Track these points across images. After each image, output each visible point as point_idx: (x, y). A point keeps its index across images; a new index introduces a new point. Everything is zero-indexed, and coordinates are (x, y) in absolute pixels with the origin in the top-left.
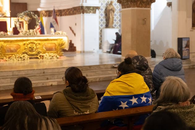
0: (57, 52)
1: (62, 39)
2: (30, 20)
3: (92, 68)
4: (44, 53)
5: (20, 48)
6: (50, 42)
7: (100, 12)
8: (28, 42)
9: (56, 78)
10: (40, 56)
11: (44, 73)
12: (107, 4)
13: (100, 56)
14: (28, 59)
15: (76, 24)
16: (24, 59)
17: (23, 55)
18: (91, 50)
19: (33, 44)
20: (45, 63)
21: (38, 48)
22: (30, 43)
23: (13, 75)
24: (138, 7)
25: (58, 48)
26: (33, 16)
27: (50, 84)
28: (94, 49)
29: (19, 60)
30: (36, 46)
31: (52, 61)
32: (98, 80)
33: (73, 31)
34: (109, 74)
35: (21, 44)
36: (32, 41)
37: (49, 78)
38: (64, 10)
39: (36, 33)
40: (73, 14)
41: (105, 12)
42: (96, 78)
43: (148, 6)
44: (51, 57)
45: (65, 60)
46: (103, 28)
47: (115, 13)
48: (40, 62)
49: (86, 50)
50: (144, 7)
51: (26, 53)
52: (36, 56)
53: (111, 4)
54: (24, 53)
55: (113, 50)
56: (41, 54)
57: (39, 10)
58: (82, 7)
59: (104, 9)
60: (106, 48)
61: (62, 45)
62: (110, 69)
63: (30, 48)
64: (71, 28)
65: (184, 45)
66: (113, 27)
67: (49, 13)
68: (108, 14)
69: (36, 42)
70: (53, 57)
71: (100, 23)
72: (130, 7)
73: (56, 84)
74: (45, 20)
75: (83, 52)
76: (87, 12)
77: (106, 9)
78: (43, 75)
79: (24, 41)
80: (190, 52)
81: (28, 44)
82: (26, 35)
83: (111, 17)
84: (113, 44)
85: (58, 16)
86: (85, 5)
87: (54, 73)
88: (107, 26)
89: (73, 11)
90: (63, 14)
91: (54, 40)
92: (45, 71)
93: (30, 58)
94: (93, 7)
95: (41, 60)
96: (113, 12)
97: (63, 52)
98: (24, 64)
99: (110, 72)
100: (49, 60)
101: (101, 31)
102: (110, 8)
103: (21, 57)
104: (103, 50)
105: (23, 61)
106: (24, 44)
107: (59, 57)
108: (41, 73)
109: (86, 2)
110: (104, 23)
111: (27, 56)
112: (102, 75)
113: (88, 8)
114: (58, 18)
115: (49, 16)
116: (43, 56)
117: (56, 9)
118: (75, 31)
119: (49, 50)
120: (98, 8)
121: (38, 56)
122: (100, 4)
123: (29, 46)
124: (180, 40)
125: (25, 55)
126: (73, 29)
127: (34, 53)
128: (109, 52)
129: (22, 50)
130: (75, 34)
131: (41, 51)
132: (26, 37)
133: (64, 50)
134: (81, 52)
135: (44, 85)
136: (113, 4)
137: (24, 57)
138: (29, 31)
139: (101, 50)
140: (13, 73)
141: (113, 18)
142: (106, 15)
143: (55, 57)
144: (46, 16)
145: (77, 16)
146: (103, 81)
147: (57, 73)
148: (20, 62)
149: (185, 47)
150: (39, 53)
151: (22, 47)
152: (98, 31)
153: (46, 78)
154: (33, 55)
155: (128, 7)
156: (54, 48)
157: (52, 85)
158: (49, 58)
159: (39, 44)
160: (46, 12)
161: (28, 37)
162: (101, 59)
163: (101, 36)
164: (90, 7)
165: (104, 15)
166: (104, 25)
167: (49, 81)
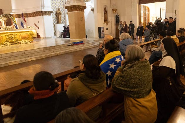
0: (30, 39)
1: (32, 31)
2: (7, 20)
3: (56, 47)
4: (21, 40)
5: (3, 38)
6: (24, 33)
7: (53, 15)
8: (8, 34)
9: (34, 55)
10: (18, 42)
11: (25, 53)
12: (56, 10)
13: (56, 39)
14: (10, 45)
15: (38, 22)
16: (7, 45)
17: (5, 43)
18: (50, 36)
19: (12, 35)
20: (22, 46)
21: (16, 38)
22: (9, 35)
23: (2, 57)
24: (77, 11)
25: (30, 36)
26: (10, 17)
27: (31, 60)
28: (52, 36)
29: (3, 46)
30: (14, 36)
31: (27, 45)
32: (61, 54)
33: (37, 26)
34: (67, 49)
35: (3, 35)
36: (11, 33)
37: (29, 56)
38: (29, 14)
39: (13, 28)
40: (36, 16)
41: (56, 15)
42: (60, 53)
43: (83, 11)
44: (26, 42)
45: (35, 44)
46: (56, 24)
47: (62, 15)
48: (19, 46)
49: (47, 36)
50: (81, 11)
51: (8, 41)
52: (15, 43)
53: (59, 10)
54: (6, 41)
55: (63, 36)
56: (18, 41)
57: (11, 13)
58: (42, 12)
59: (55, 13)
60: (58, 35)
61: (33, 34)
62: (67, 47)
63: (10, 38)
64: (35, 24)
65: (102, 31)
66: (61, 23)
67: (19, 16)
68: (58, 15)
69: (14, 34)
70: (27, 42)
71: (53, 21)
72: (73, 11)
73: (35, 59)
74: (16, 20)
75: (45, 38)
76: (45, 15)
77: (56, 13)
78: (25, 55)
79: (5, 33)
80: (105, 34)
81: (8, 36)
82: (6, 30)
83: (59, 17)
84: (62, 33)
85: (26, 17)
86: (43, 10)
87: (32, 53)
88: (58, 23)
89: (36, 14)
90: (29, 16)
91: (27, 32)
92: (26, 52)
93: (11, 44)
94: (49, 12)
95: (19, 45)
96: (61, 14)
97: (33, 39)
98: (7, 48)
99: (67, 48)
100: (25, 44)
101: (55, 25)
102: (59, 12)
103: (4, 44)
104: (57, 36)
105: (6, 47)
106: (6, 36)
107: (31, 42)
108: (22, 54)
109: (44, 9)
110: (55, 21)
111: (9, 43)
112: (63, 50)
113: (46, 12)
114: (26, 19)
115: (19, 17)
116: (20, 42)
117: (24, 13)
118: (38, 26)
119: (24, 38)
120: (52, 12)
121: (17, 43)
122: (53, 10)
123: (9, 36)
124: (99, 29)
125: (7, 42)
126: (36, 25)
127: (13, 41)
128: (61, 37)
129: (5, 39)
130: (38, 28)
131: (18, 39)
132: (6, 31)
133: (34, 38)
134: (44, 38)
135: (27, 61)
136: (60, 10)
137: (6, 44)
138: (8, 27)
139: (56, 36)
140: (1, 56)
141: (61, 18)
142: (57, 16)
143: (28, 42)
144: (17, 17)
145: (39, 17)
146: (64, 54)
147: (34, 53)
148: (4, 47)
149: (102, 32)
150: (17, 40)
151: (4, 38)
152: (53, 26)
153: (27, 57)
154: (13, 42)
155: (72, 11)
156: (27, 37)
157: (32, 61)
158: (25, 43)
159: (16, 35)
160: (17, 15)
161: (7, 31)
162: (56, 41)
163: (55, 28)
164: (47, 11)
165: (55, 16)
166: (56, 22)
167: (29, 58)
